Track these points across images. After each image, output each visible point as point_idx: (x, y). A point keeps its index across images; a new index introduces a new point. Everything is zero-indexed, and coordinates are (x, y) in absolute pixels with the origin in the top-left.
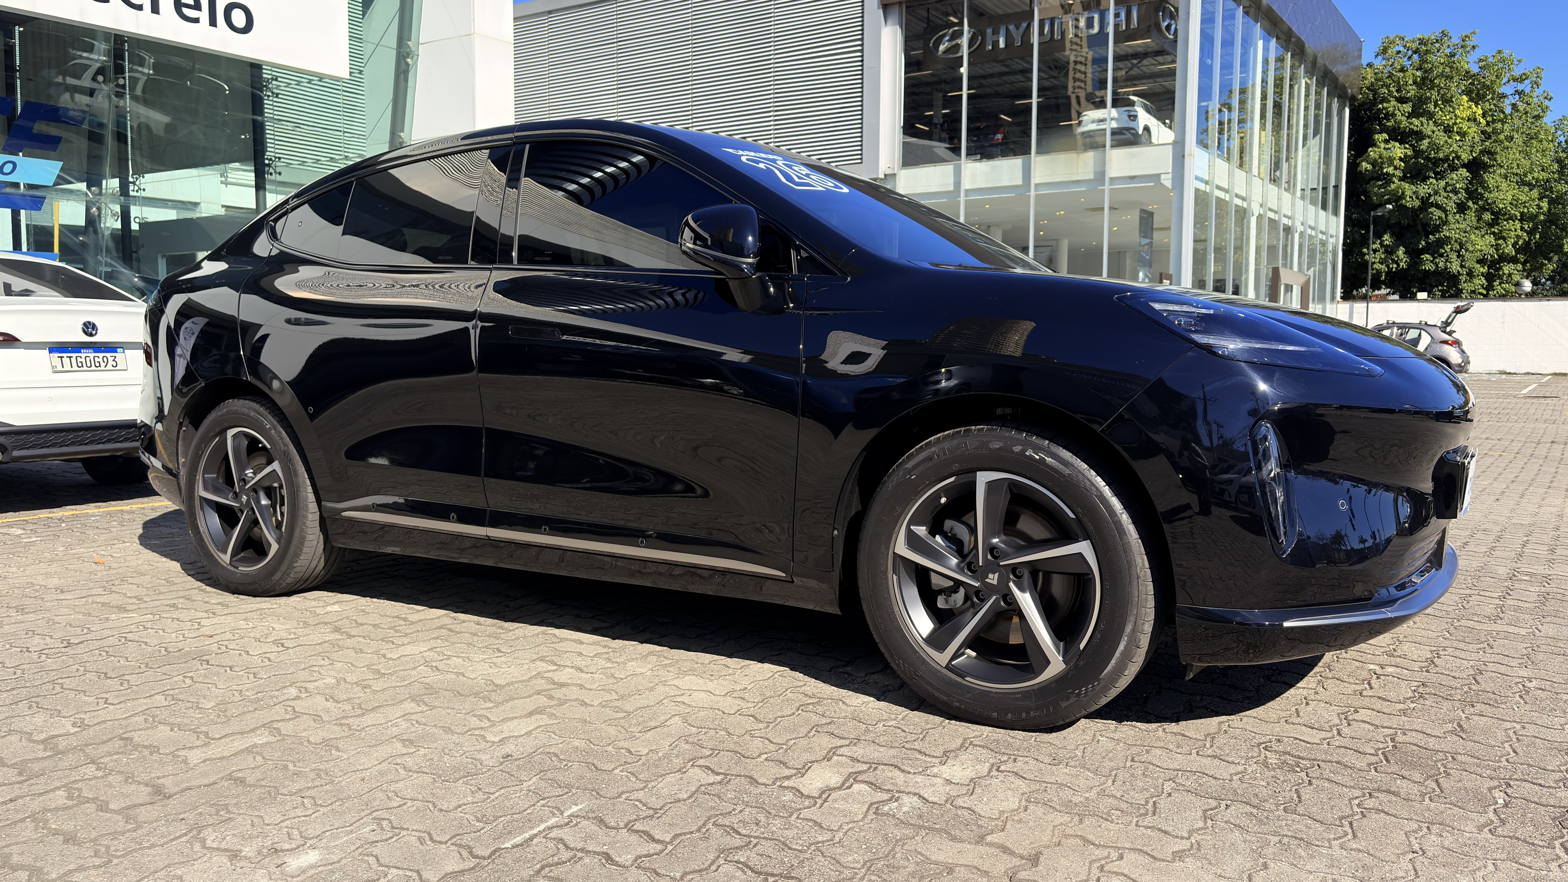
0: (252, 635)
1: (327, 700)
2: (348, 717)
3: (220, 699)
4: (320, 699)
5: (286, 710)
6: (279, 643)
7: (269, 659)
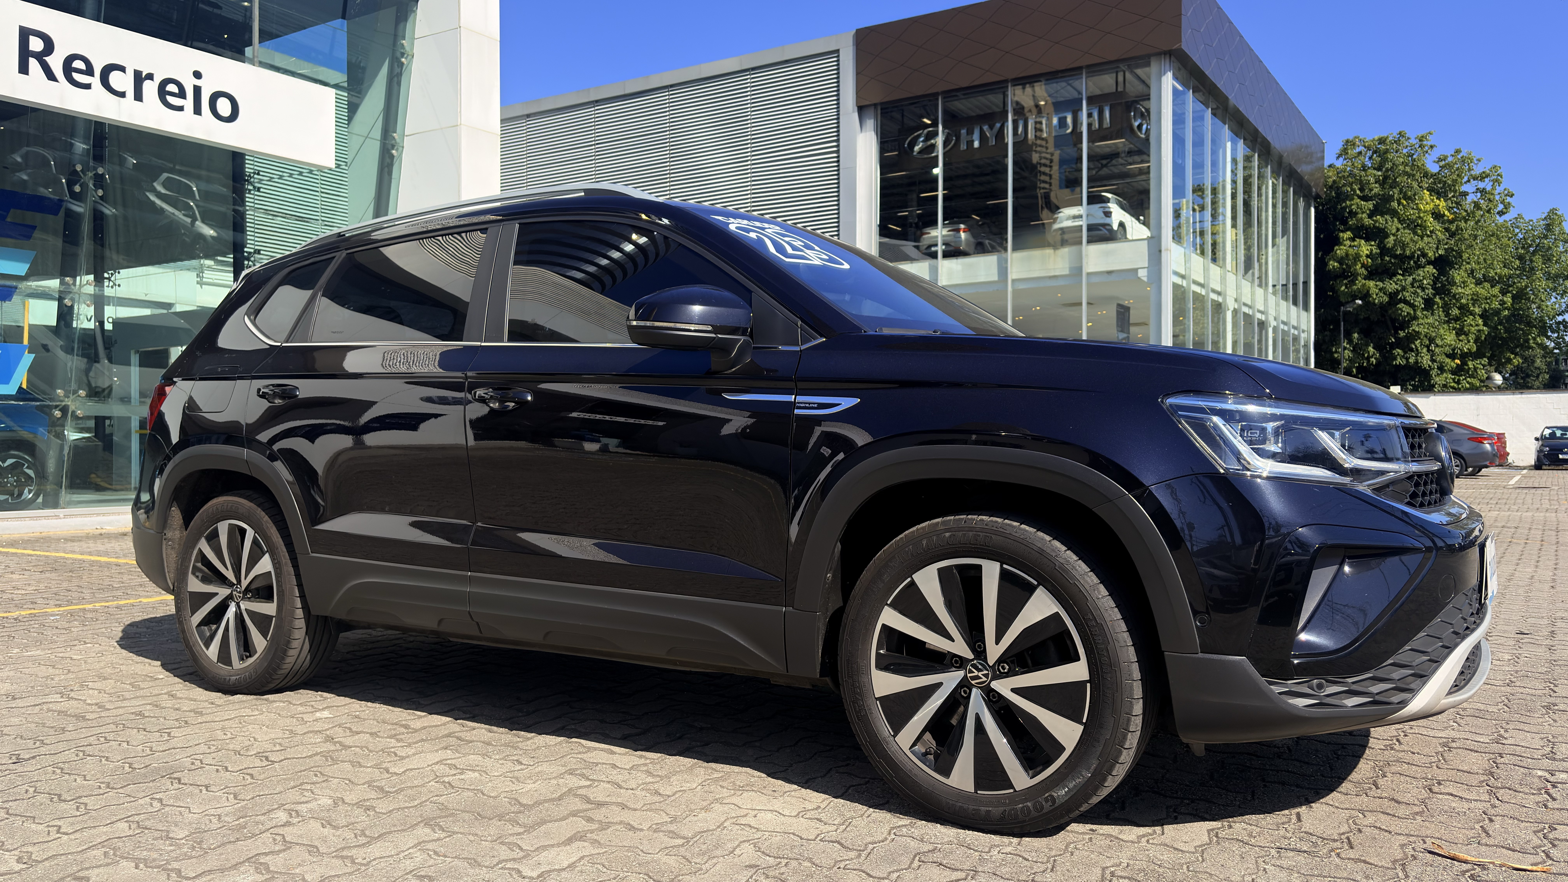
0: (231, 747)
1: (323, 826)
2: (350, 847)
3: (194, 826)
4: (315, 825)
5: (274, 840)
6: (263, 756)
7: (252, 776)
